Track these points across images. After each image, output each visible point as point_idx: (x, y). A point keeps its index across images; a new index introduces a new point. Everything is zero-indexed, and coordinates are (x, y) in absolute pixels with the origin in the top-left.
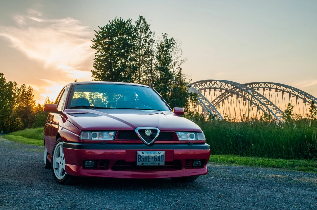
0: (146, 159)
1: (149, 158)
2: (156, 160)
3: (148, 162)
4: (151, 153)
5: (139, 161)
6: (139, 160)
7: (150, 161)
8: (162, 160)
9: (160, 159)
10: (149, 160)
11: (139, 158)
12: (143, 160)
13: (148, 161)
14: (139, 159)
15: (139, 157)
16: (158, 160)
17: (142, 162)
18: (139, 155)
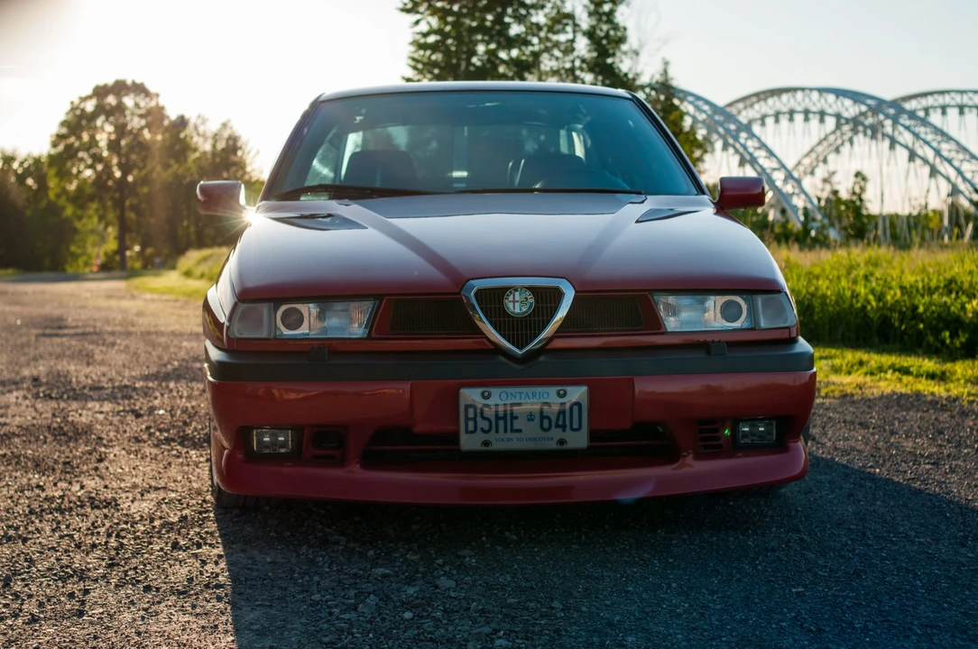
0: (501, 423)
1: (516, 418)
2: (546, 423)
3: (509, 435)
4: (523, 396)
5: (467, 431)
6: (471, 427)
7: (520, 431)
8: (576, 426)
9: (568, 423)
10: (515, 427)
11: (467, 419)
12: (486, 428)
13: (513, 431)
14: (471, 424)
15: (471, 415)
16: (557, 426)
17: (484, 437)
18: (467, 407)
